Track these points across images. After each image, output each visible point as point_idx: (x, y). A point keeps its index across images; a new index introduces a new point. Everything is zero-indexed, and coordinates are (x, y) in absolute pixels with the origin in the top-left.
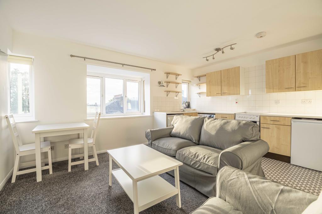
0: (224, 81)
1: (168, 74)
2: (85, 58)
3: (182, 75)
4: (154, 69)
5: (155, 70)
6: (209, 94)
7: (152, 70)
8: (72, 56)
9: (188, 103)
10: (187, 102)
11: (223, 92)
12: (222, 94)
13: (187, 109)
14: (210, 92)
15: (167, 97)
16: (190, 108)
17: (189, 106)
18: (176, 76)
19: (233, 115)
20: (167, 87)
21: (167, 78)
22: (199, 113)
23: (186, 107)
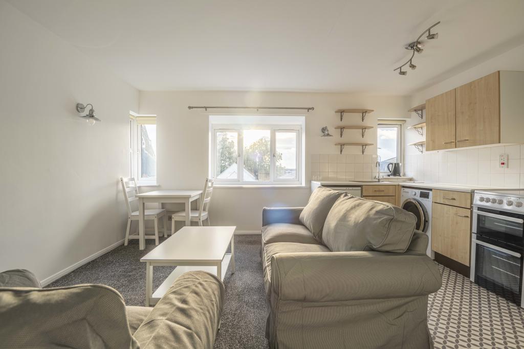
0: (463, 113)
1: (342, 112)
2: (206, 108)
3: (373, 111)
4: (311, 107)
5: (313, 109)
6: (432, 145)
7: (309, 109)
8: (190, 108)
9: (394, 165)
10: (392, 164)
11: (459, 140)
12: (456, 143)
13: (391, 177)
14: (433, 141)
15: (341, 153)
16: (399, 175)
17: (396, 171)
18: (361, 114)
19: (469, 195)
20: (341, 136)
21: (340, 120)
22: (404, 187)
23: (390, 174)
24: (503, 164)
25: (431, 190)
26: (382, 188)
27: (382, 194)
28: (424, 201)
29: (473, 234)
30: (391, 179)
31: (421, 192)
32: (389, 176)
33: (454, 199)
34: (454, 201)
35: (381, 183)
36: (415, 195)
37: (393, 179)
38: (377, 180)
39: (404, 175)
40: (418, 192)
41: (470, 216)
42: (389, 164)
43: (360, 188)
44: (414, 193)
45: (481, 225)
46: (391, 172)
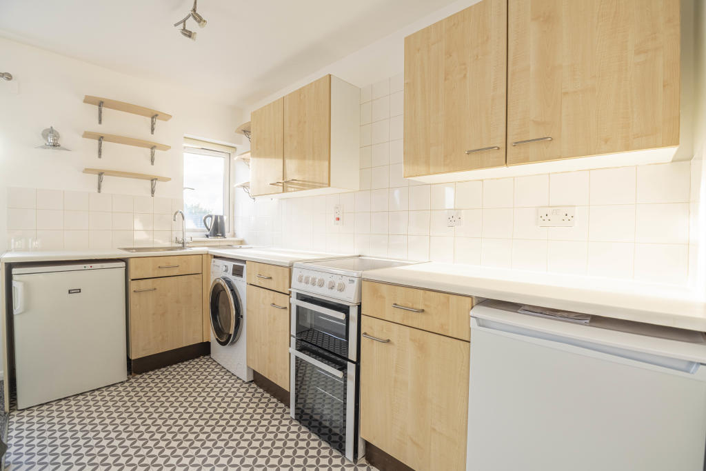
0: (291, 136)
1: (100, 104)
3: (170, 116)
6: (256, 186)
9: (214, 219)
10: (211, 216)
11: (288, 179)
12: (286, 184)
13: (211, 239)
14: (259, 181)
15: (99, 191)
16: (223, 235)
17: (217, 229)
18: (149, 120)
19: (288, 269)
20: (100, 155)
21: (97, 121)
22: (215, 257)
23: (208, 233)
24: (338, 219)
25: (244, 262)
26: (174, 261)
27: (176, 272)
28: (236, 281)
29: (292, 338)
30: (210, 241)
31: (234, 265)
32: (207, 236)
33: (271, 278)
34: (270, 280)
35: (187, 251)
36: (226, 271)
37: (212, 241)
38: (181, 245)
39: (234, 235)
40: (230, 265)
41: (288, 307)
42: (206, 217)
43: (123, 264)
44: (224, 268)
45: (300, 323)
46: (209, 230)
